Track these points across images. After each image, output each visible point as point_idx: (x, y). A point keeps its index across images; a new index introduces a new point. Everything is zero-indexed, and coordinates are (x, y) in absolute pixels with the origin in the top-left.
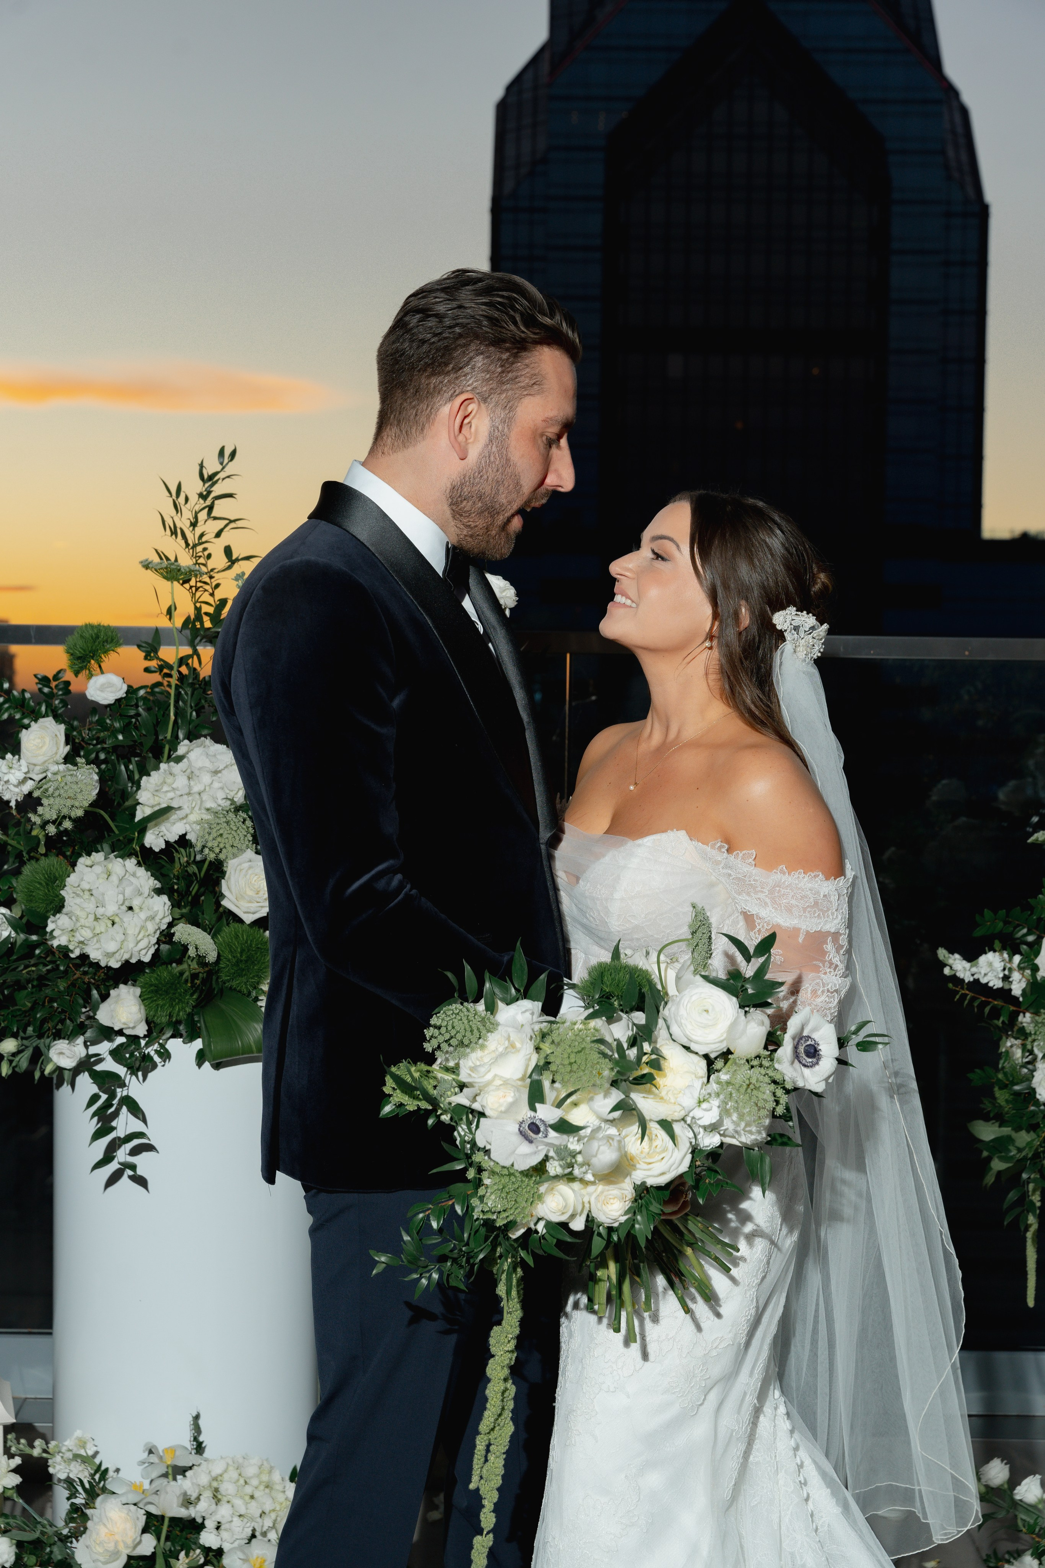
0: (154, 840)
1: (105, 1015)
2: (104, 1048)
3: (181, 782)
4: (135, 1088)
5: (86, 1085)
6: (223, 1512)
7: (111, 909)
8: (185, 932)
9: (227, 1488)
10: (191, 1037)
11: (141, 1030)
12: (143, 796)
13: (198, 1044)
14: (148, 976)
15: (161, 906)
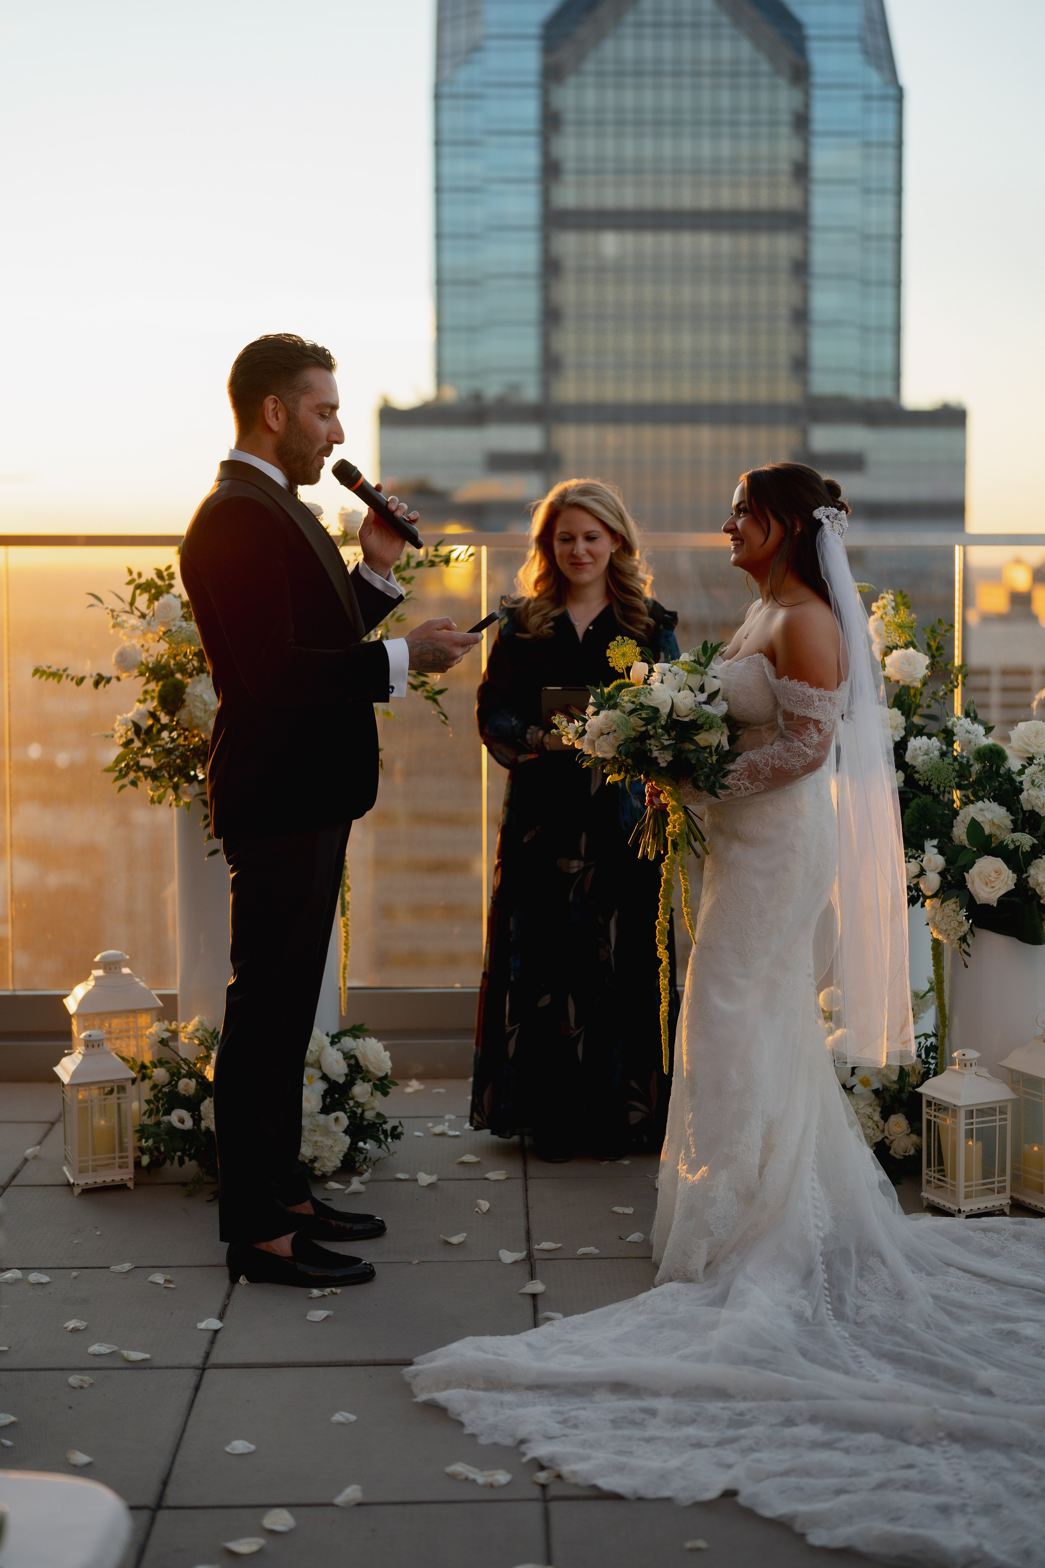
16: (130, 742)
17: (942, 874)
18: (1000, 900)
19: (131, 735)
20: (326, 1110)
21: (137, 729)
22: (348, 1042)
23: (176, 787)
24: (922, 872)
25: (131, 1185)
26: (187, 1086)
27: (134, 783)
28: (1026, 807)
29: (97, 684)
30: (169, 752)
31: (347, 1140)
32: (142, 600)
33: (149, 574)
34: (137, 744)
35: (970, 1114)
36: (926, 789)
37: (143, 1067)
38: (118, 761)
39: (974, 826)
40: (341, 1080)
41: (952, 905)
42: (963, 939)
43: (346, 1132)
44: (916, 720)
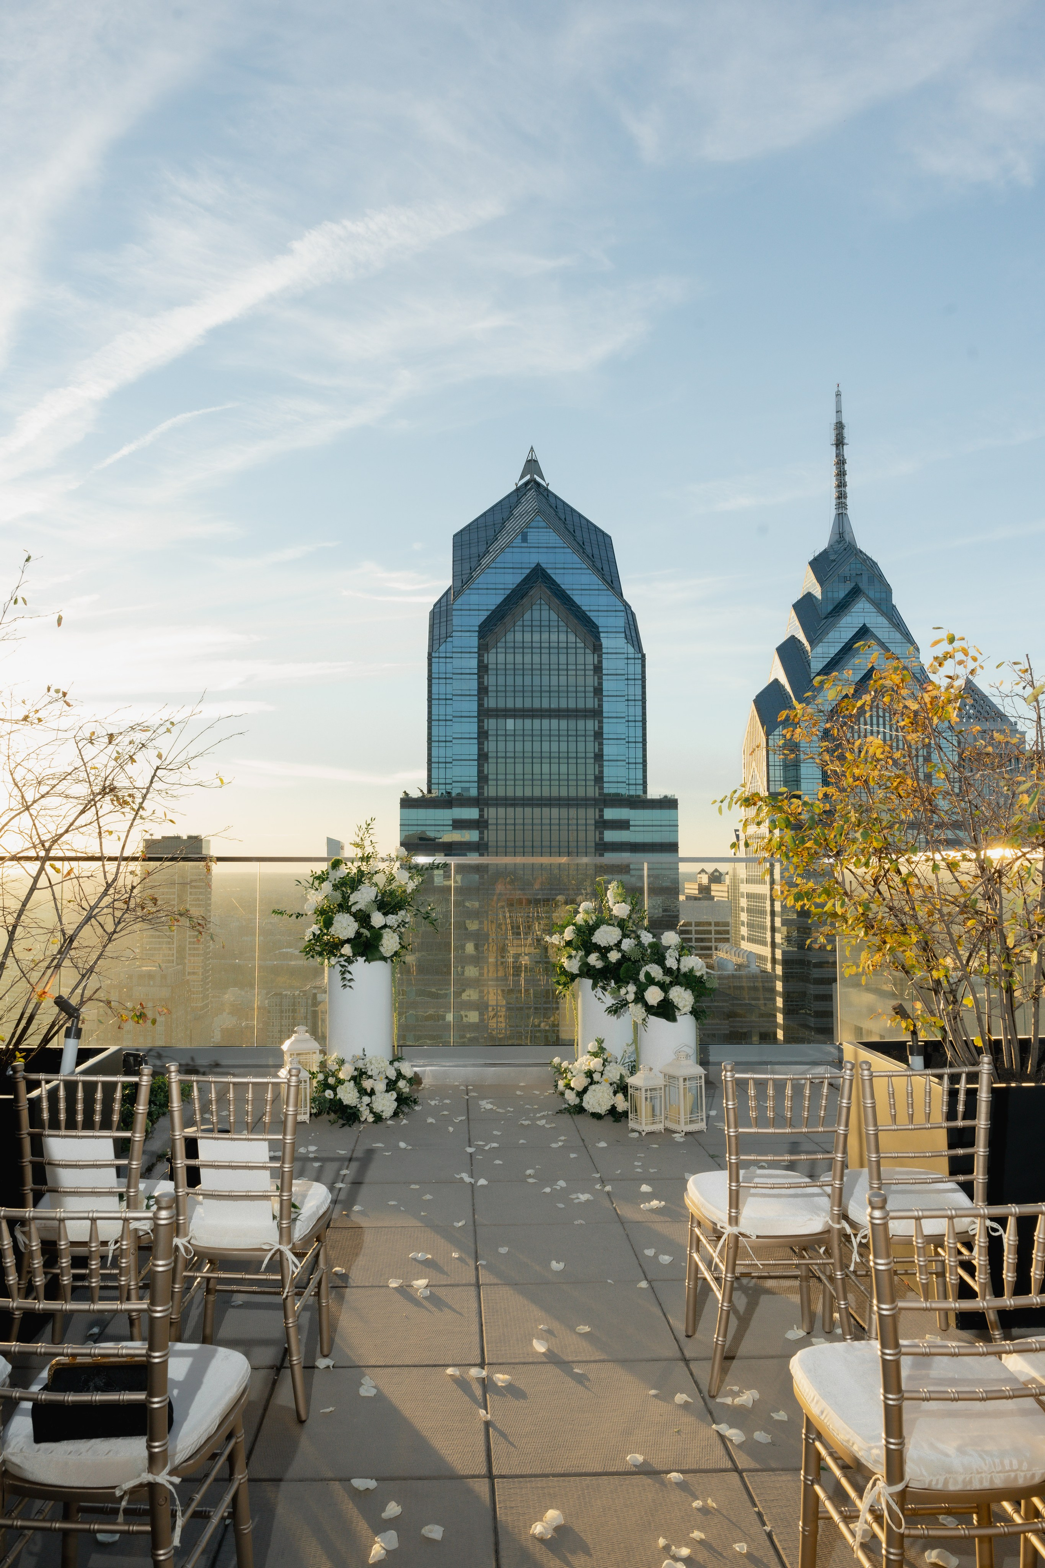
0: (354, 909)
1: (343, 951)
2: (342, 959)
3: (360, 896)
4: (350, 968)
5: (339, 968)
6: (372, 1067)
7: (345, 925)
8: (362, 930)
9: (373, 1062)
10: (362, 956)
11: (351, 955)
12: (351, 899)
13: (364, 958)
14: (353, 942)
15: (356, 925)
16: (311, 940)
17: (636, 993)
18: (658, 1004)
19: (312, 937)
20: (387, 1091)
21: (314, 934)
22: (396, 1064)
23: (329, 959)
24: (627, 993)
25: (308, 1122)
26: (331, 1081)
27: (313, 957)
28: (668, 966)
29: (297, 917)
30: (327, 944)
31: (396, 1104)
32: (316, 883)
33: (319, 873)
34: (313, 942)
35: (646, 1090)
36: (629, 959)
37: (314, 1073)
38: (305, 948)
39: (648, 975)
40: (394, 1079)
41: (640, 1005)
42: (644, 1020)
43: (396, 1100)
44: (628, 932)
